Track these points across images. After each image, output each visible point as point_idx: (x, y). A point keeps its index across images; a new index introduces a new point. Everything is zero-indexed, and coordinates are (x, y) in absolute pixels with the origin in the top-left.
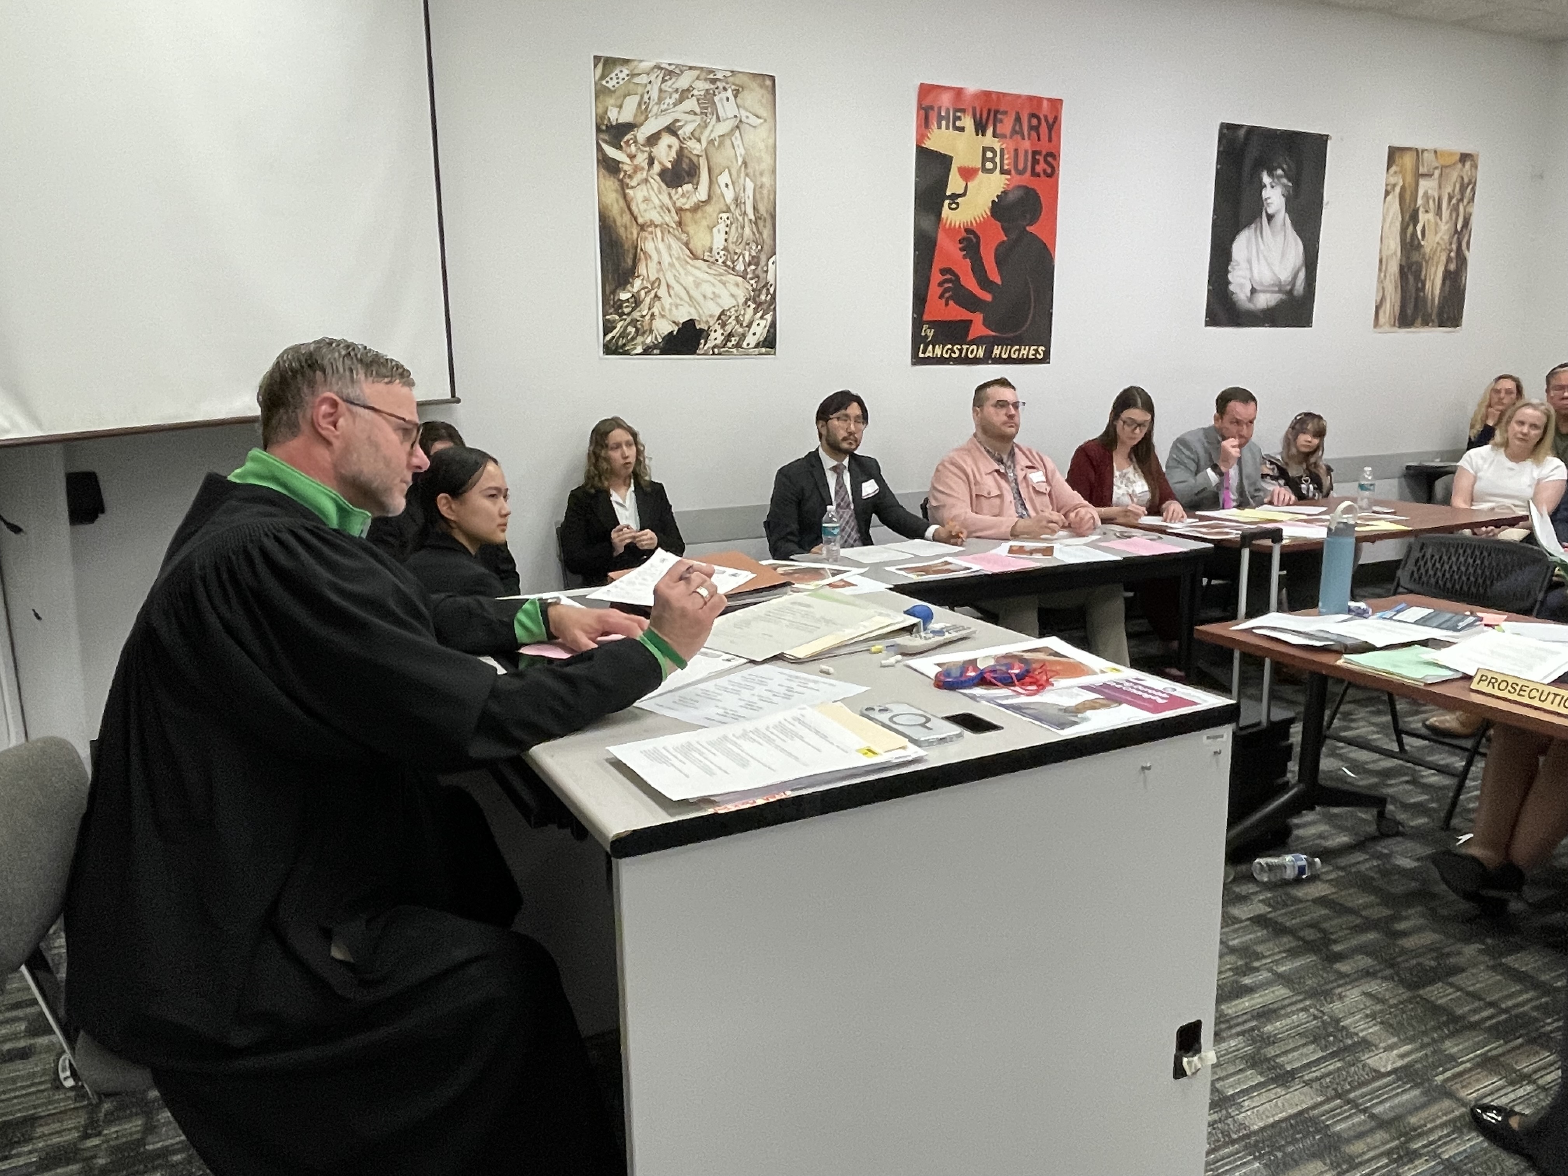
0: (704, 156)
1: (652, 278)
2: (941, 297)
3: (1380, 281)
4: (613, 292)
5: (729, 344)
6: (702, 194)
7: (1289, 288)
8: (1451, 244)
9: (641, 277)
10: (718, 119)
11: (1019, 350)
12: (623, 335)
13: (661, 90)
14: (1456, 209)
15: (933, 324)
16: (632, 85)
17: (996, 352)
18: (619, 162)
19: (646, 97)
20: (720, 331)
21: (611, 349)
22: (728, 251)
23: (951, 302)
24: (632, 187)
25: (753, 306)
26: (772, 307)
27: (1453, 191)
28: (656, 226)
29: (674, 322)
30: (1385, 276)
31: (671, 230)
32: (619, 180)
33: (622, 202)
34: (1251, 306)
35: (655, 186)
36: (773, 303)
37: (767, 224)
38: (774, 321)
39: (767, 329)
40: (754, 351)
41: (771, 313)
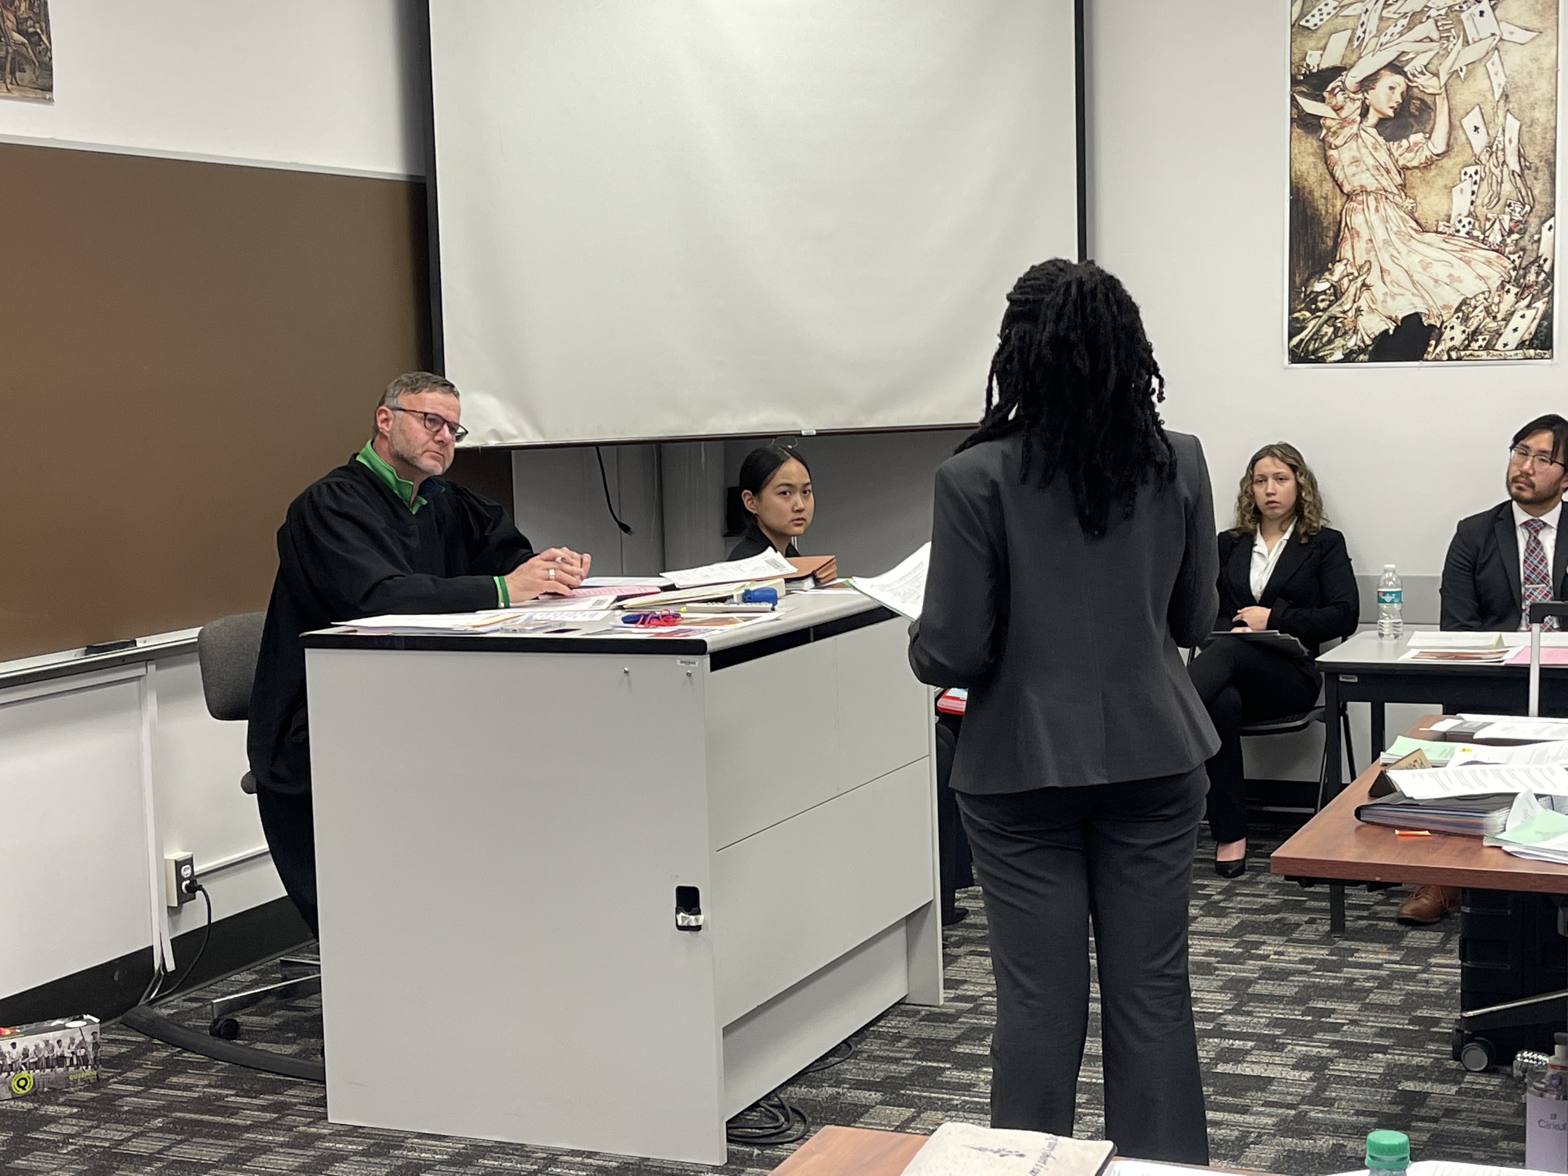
0: (1444, 95)
1: (1360, 261)
4: (1306, 283)
5: (1475, 346)
6: (1438, 143)
9: (1345, 262)
10: (1466, 43)
12: (1317, 335)
13: (1381, 18)
16: (1340, 20)
18: (1321, 117)
19: (1359, 32)
20: (1459, 328)
21: (1299, 356)
22: (1476, 218)
24: (1337, 147)
25: (1514, 290)
26: (1546, 291)
28: (1368, 193)
29: (1390, 318)
31: (1390, 196)
32: (1318, 139)
33: (1322, 167)
35: (1369, 141)
36: (1548, 285)
37: (1540, 174)
38: (1550, 311)
39: (1536, 322)
40: (1516, 354)
41: (1546, 299)
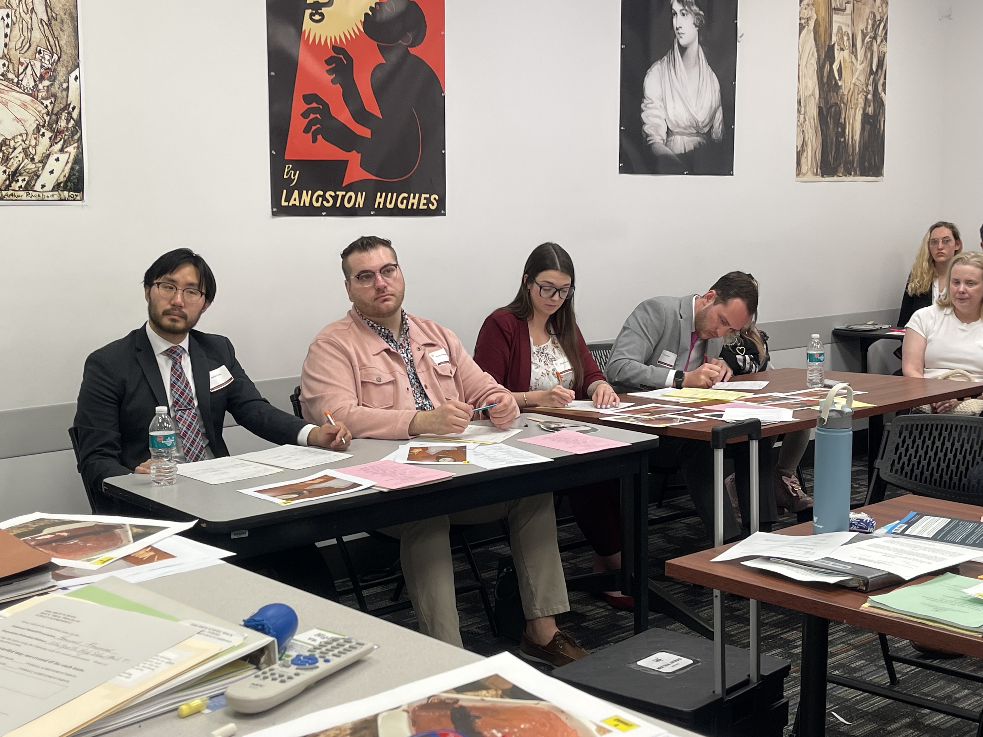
2: (307, 130)
3: (800, 125)
5: (15, 186)
7: (706, 130)
8: (867, 86)
11: (408, 199)
14: (870, 48)
15: (298, 164)
17: (379, 200)
22: (10, 61)
23: (320, 137)
25: (48, 134)
26: (76, 137)
27: (867, 28)
30: (804, 118)
34: (668, 150)
36: (77, 131)
37: (65, 27)
38: (80, 156)
39: (69, 165)
40: (53, 196)
41: (76, 145)
